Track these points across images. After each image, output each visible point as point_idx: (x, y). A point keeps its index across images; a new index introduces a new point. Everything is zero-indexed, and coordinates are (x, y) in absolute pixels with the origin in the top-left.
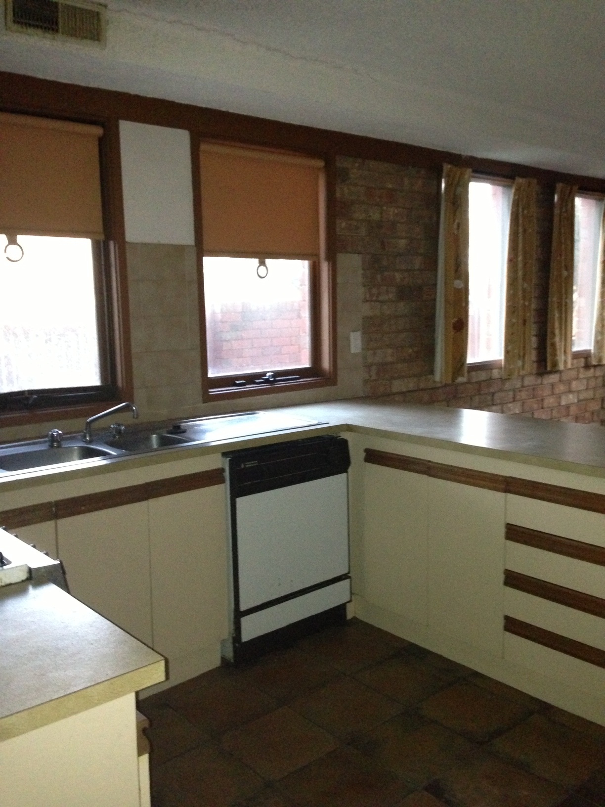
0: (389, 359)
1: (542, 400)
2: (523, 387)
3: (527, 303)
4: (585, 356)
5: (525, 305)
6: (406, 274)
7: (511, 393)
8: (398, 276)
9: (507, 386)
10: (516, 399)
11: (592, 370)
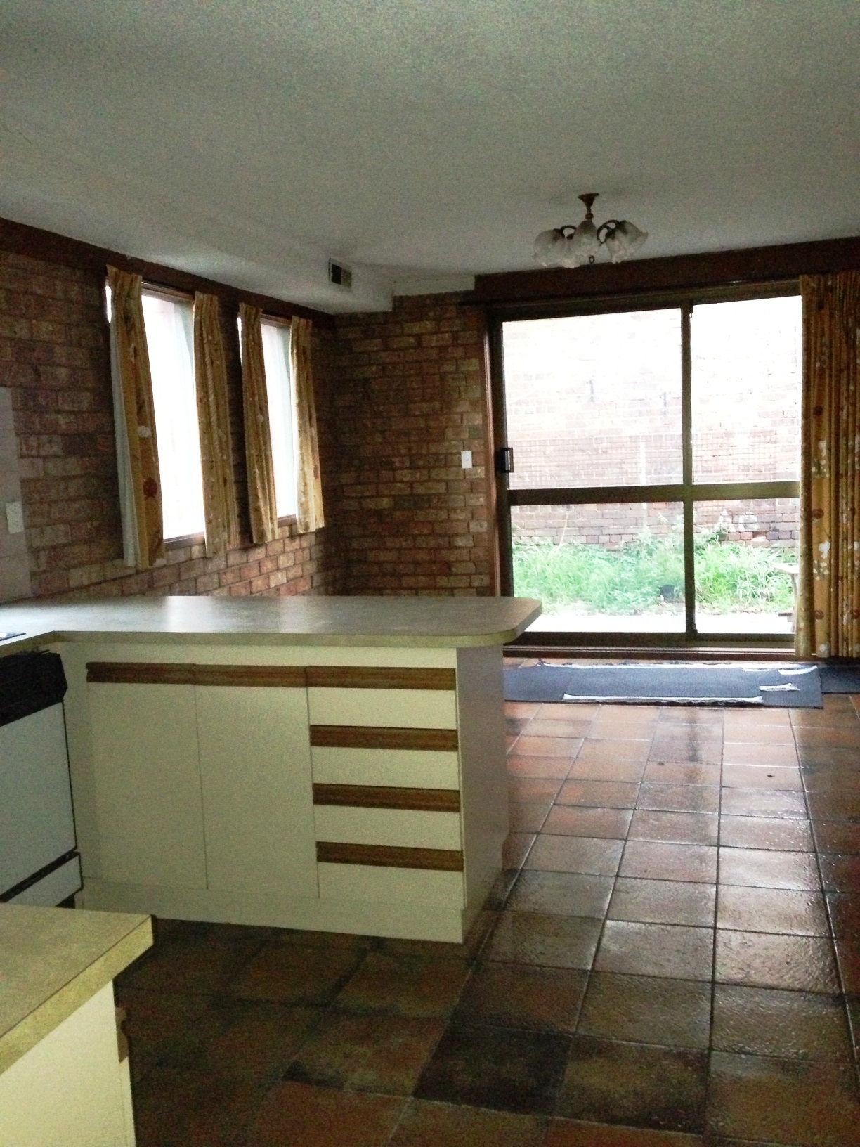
0: (62, 541)
1: (251, 582)
2: (227, 567)
3: (225, 457)
4: (289, 523)
5: (223, 461)
6: (72, 418)
7: (215, 578)
8: (62, 420)
9: (211, 567)
10: (222, 584)
11: (297, 541)
